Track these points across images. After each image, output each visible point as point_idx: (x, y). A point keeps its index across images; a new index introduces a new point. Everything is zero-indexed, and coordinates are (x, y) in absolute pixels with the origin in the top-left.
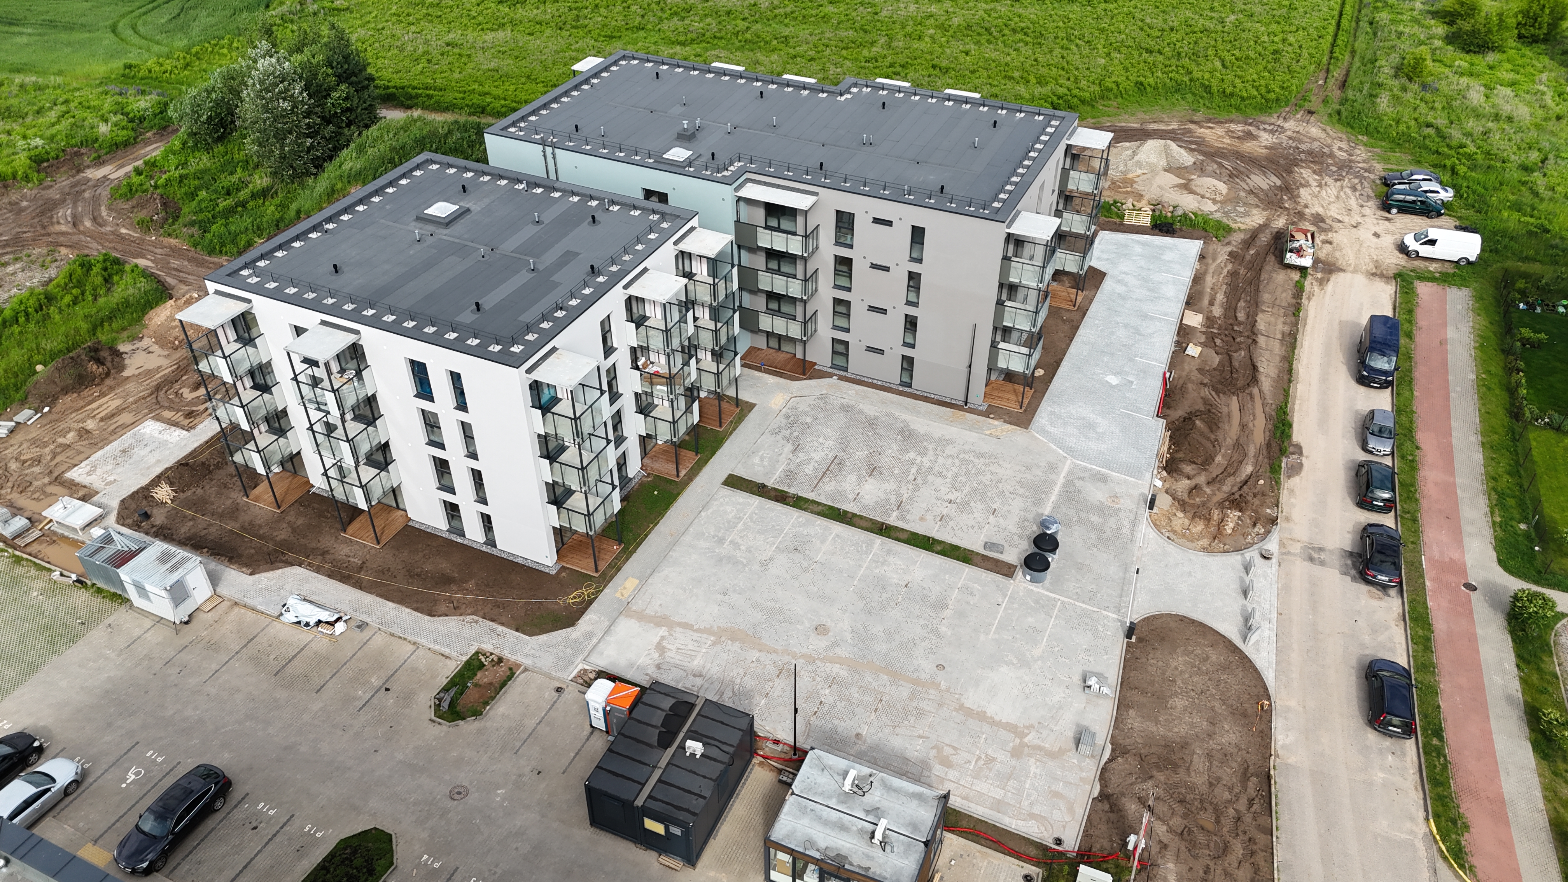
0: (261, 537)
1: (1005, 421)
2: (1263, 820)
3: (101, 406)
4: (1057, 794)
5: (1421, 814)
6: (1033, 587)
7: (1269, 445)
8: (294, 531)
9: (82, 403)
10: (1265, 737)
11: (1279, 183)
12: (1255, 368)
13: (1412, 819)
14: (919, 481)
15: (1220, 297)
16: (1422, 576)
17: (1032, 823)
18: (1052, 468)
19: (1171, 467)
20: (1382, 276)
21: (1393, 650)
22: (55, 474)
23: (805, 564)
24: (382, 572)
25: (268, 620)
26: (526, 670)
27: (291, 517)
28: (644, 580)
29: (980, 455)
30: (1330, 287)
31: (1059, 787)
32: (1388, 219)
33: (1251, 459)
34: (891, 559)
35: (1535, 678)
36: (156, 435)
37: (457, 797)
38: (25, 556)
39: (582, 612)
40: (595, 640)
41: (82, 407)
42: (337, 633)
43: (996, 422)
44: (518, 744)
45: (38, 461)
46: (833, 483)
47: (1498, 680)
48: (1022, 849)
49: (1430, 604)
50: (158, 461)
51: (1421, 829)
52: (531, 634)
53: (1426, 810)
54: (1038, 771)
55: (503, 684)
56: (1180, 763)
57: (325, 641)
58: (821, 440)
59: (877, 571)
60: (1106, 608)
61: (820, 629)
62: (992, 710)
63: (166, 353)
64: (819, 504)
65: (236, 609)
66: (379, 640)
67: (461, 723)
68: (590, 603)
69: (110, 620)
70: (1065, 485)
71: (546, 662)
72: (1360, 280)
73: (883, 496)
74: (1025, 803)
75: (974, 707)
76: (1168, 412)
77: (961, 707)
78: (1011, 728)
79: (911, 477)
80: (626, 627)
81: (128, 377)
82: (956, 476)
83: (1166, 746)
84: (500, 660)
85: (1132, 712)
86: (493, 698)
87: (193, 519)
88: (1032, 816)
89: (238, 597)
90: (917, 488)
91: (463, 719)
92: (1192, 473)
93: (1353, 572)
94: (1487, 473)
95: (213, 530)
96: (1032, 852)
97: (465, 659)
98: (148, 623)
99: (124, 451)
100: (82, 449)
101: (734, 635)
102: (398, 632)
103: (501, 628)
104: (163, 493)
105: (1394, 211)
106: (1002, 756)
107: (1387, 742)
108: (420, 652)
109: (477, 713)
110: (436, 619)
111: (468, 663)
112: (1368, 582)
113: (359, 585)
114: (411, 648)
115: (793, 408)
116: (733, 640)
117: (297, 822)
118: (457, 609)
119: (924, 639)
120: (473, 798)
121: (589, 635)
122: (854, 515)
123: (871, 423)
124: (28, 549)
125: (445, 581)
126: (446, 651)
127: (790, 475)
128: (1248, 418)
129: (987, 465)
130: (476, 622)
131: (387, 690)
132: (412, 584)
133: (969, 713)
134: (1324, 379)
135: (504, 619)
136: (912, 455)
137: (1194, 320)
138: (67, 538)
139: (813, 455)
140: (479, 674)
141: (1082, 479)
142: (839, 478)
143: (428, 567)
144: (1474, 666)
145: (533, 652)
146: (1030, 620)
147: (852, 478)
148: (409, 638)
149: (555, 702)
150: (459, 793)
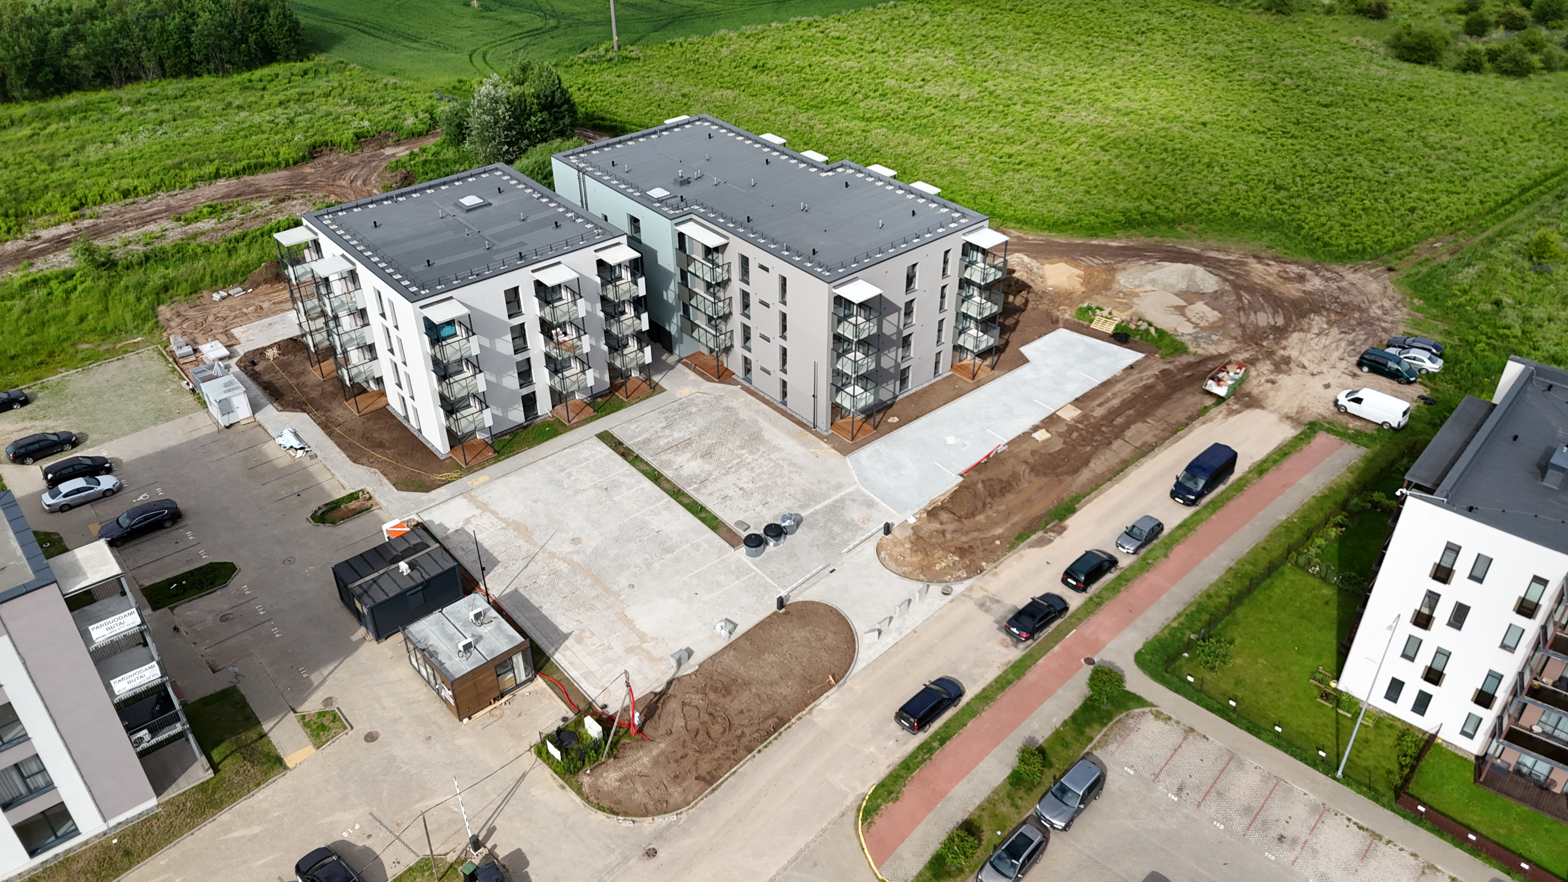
0: (302, 393)
1: (834, 448)
6: (742, 556)
8: (322, 393)
9: (267, 292)
10: (813, 696)
11: (1280, 323)
12: (1087, 462)
14: (733, 469)
15: (1115, 402)
16: (1059, 641)
18: (839, 487)
19: (934, 512)
20: (1296, 421)
22: (225, 329)
23: (604, 500)
25: (267, 439)
26: (379, 508)
27: (327, 385)
28: (494, 479)
29: (792, 464)
30: (1237, 417)
32: (1354, 375)
33: (1008, 524)
34: (664, 513)
35: (1069, 734)
37: (287, 563)
38: (178, 369)
39: (439, 486)
40: (433, 504)
41: (269, 294)
42: (296, 456)
43: (826, 446)
45: (225, 318)
46: (672, 455)
49: (1041, 661)
50: (282, 334)
51: (862, 789)
52: (399, 490)
53: (879, 780)
55: (360, 512)
56: (733, 692)
57: (286, 458)
58: (690, 425)
59: (648, 517)
62: (640, 621)
64: (649, 466)
65: (256, 428)
66: (316, 467)
67: (321, 525)
68: (449, 482)
69: (193, 415)
70: (836, 501)
72: (1273, 418)
73: (697, 472)
75: (630, 616)
76: (973, 474)
77: (621, 614)
78: (641, 635)
79: (729, 466)
80: (461, 503)
82: (764, 473)
83: (734, 680)
84: (370, 498)
86: (349, 518)
87: (276, 372)
89: (263, 421)
90: (726, 474)
91: (324, 523)
92: (947, 521)
93: (1004, 622)
95: (281, 381)
96: (582, 706)
97: (352, 491)
99: (270, 324)
100: (251, 318)
101: (518, 527)
102: (330, 466)
103: (386, 481)
104: (271, 354)
105: (1366, 369)
106: (618, 649)
108: (332, 481)
109: (333, 523)
110: (355, 465)
111: (352, 494)
112: (1008, 633)
113: (330, 434)
114: (329, 477)
115: (691, 399)
116: (515, 530)
117: (199, 547)
118: (371, 463)
119: (637, 567)
120: (294, 566)
121: (433, 500)
122: (666, 479)
123: (736, 423)
124: (182, 366)
125: (379, 445)
126: (347, 484)
127: (646, 442)
128: (1039, 496)
129: (791, 472)
130: (376, 473)
131: (298, 495)
132: (360, 442)
133: (623, 618)
135: (391, 477)
136: (744, 451)
137: (1070, 414)
139: (675, 433)
140: (353, 503)
141: (855, 501)
142: (679, 453)
143: (376, 434)
145: (393, 499)
146: (722, 577)
147: (688, 455)
148: (333, 471)
150: (289, 561)
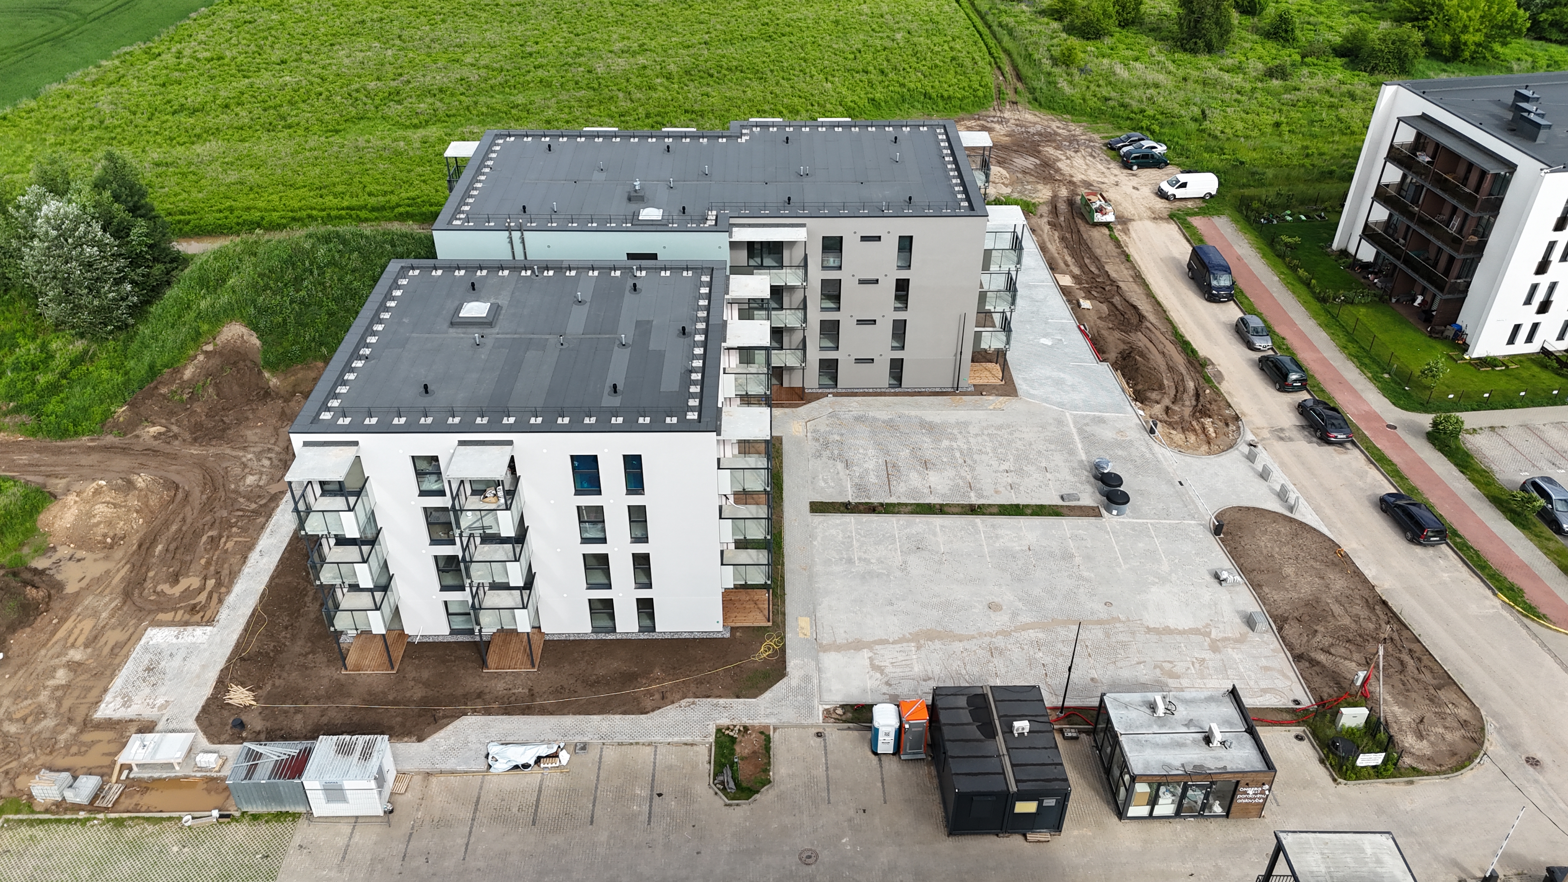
0: (395, 703)
1: (997, 395)
2: (1405, 633)
3: (70, 633)
4: (1266, 669)
5: (1489, 593)
6: (1120, 519)
7: (1189, 362)
8: (426, 684)
9: (43, 637)
10: (1358, 573)
11: (1038, 162)
12: (1135, 307)
13: (1486, 598)
14: (969, 462)
15: (1069, 259)
16: (1358, 429)
17: (1268, 696)
18: (1059, 422)
19: (1140, 397)
20: (1161, 219)
21: (1381, 486)
22: (79, 719)
23: (937, 558)
24: (558, 691)
25: (479, 778)
26: (775, 729)
27: (411, 673)
29: (1000, 427)
30: (1133, 234)
31: (1264, 662)
32: (1134, 175)
33: (1187, 377)
34: (1000, 532)
35: (1477, 476)
36: (175, 641)
37: (809, 861)
38: (125, 815)
39: (782, 661)
40: (816, 681)
41: (48, 640)
42: (564, 762)
43: (991, 398)
44: (825, 794)
45: (40, 713)
46: (902, 484)
47: (1457, 484)
48: (1279, 717)
49: (1379, 446)
50: (204, 667)
51: (1497, 602)
52: (755, 697)
53: (1490, 588)
54: (1240, 656)
55: (767, 748)
56: (1325, 613)
57: (557, 775)
58: (861, 451)
59: (997, 545)
60: (1184, 518)
61: (993, 607)
62: (1172, 623)
63: (102, 555)
64: (906, 505)
65: (434, 780)
66: (611, 755)
67: (757, 796)
68: (783, 650)
69: (297, 840)
70: (1079, 433)
71: (788, 715)
72: (1149, 225)
73: (952, 483)
74: (1252, 683)
75: (1158, 626)
76: (1105, 356)
77: (1149, 630)
78: (1196, 631)
79: (961, 461)
80: (832, 661)
81: (77, 594)
82: (995, 449)
83: (1306, 605)
84: (746, 728)
85: (1266, 590)
86: (769, 763)
87: (298, 711)
88: (1264, 691)
89: (427, 767)
90: (973, 469)
91: (758, 792)
92: (1158, 398)
93: (1315, 439)
94: (1337, 345)
95: (332, 714)
96: (1287, 717)
97: (712, 739)
98: (346, 829)
99: (149, 669)
100: (90, 684)
101: (931, 636)
102: (626, 739)
103: (722, 701)
104: (240, 696)
105: (1135, 167)
106: (1207, 655)
107: (1431, 551)
108: (661, 750)
109: (765, 782)
110: (652, 714)
111: (718, 742)
112: (1330, 443)
114: (649, 750)
115: (814, 431)
116: (931, 639)
118: (665, 699)
119: (1078, 587)
120: (825, 855)
121: (807, 679)
122: (941, 505)
123: (890, 425)
124: (122, 807)
125: (629, 679)
126: (688, 739)
127: (860, 487)
128: (1160, 347)
129: (1011, 434)
130: (693, 703)
131: (660, 795)
132: (599, 692)
133: (1157, 631)
134: (1185, 305)
135: (716, 691)
136: (945, 443)
137: (1066, 281)
138: (159, 780)
139: (866, 466)
140: (738, 748)
141: (1087, 424)
142: (904, 478)
143: (602, 672)
144: (1437, 481)
145: (768, 711)
146: (1141, 545)
147: (914, 475)
148: (641, 741)
149: (825, 747)
150: (809, 857)
